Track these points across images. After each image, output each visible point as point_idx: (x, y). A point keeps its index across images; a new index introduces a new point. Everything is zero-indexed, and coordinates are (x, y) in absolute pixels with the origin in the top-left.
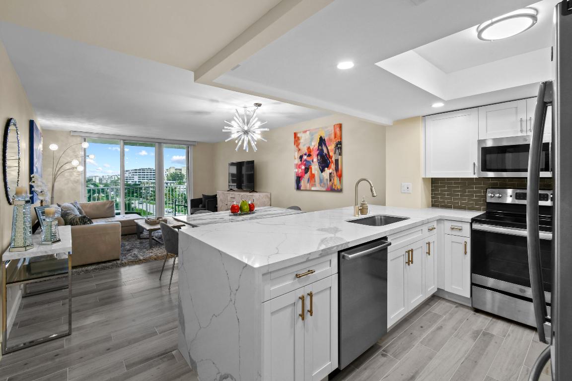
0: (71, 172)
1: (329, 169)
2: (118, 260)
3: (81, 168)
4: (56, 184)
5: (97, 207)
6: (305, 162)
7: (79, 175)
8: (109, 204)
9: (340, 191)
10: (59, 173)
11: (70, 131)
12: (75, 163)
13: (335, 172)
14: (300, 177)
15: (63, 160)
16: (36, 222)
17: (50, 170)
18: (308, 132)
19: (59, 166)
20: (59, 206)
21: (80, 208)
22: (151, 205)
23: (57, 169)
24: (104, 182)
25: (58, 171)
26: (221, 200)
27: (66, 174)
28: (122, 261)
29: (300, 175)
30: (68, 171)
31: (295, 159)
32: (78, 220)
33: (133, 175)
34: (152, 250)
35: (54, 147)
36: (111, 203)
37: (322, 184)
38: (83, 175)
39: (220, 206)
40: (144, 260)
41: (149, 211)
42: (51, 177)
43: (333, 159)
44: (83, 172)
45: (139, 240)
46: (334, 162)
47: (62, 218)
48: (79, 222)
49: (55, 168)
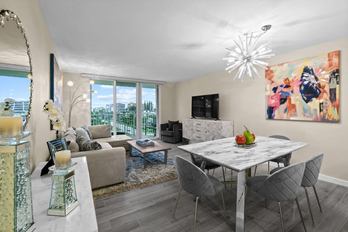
0: (82, 103)
1: (319, 99)
2: (123, 182)
3: (88, 101)
4: (72, 112)
5: (99, 130)
6: (280, 94)
7: (87, 105)
8: (107, 128)
9: (337, 122)
10: (74, 104)
11: (81, 74)
12: (85, 96)
13: (329, 102)
14: (273, 108)
15: (77, 95)
16: (50, 159)
17: (68, 101)
18: (286, 65)
19: (74, 99)
20: (74, 129)
21: (88, 130)
22: (121, 125)
23: (73, 101)
24: (96, 111)
25: (73, 102)
26: (186, 125)
27: (79, 105)
28: (127, 184)
29: (272, 106)
30: (80, 102)
31: (266, 90)
32: (90, 146)
33: (111, 107)
34: (147, 170)
35: (70, 83)
36: (109, 127)
37: (306, 114)
38: (90, 105)
39: (185, 130)
40: (144, 183)
41: (120, 128)
42: (69, 107)
43: (327, 89)
44: (90, 103)
45: (131, 158)
46: (328, 91)
47: (77, 144)
48: (91, 148)
49: (71, 100)
